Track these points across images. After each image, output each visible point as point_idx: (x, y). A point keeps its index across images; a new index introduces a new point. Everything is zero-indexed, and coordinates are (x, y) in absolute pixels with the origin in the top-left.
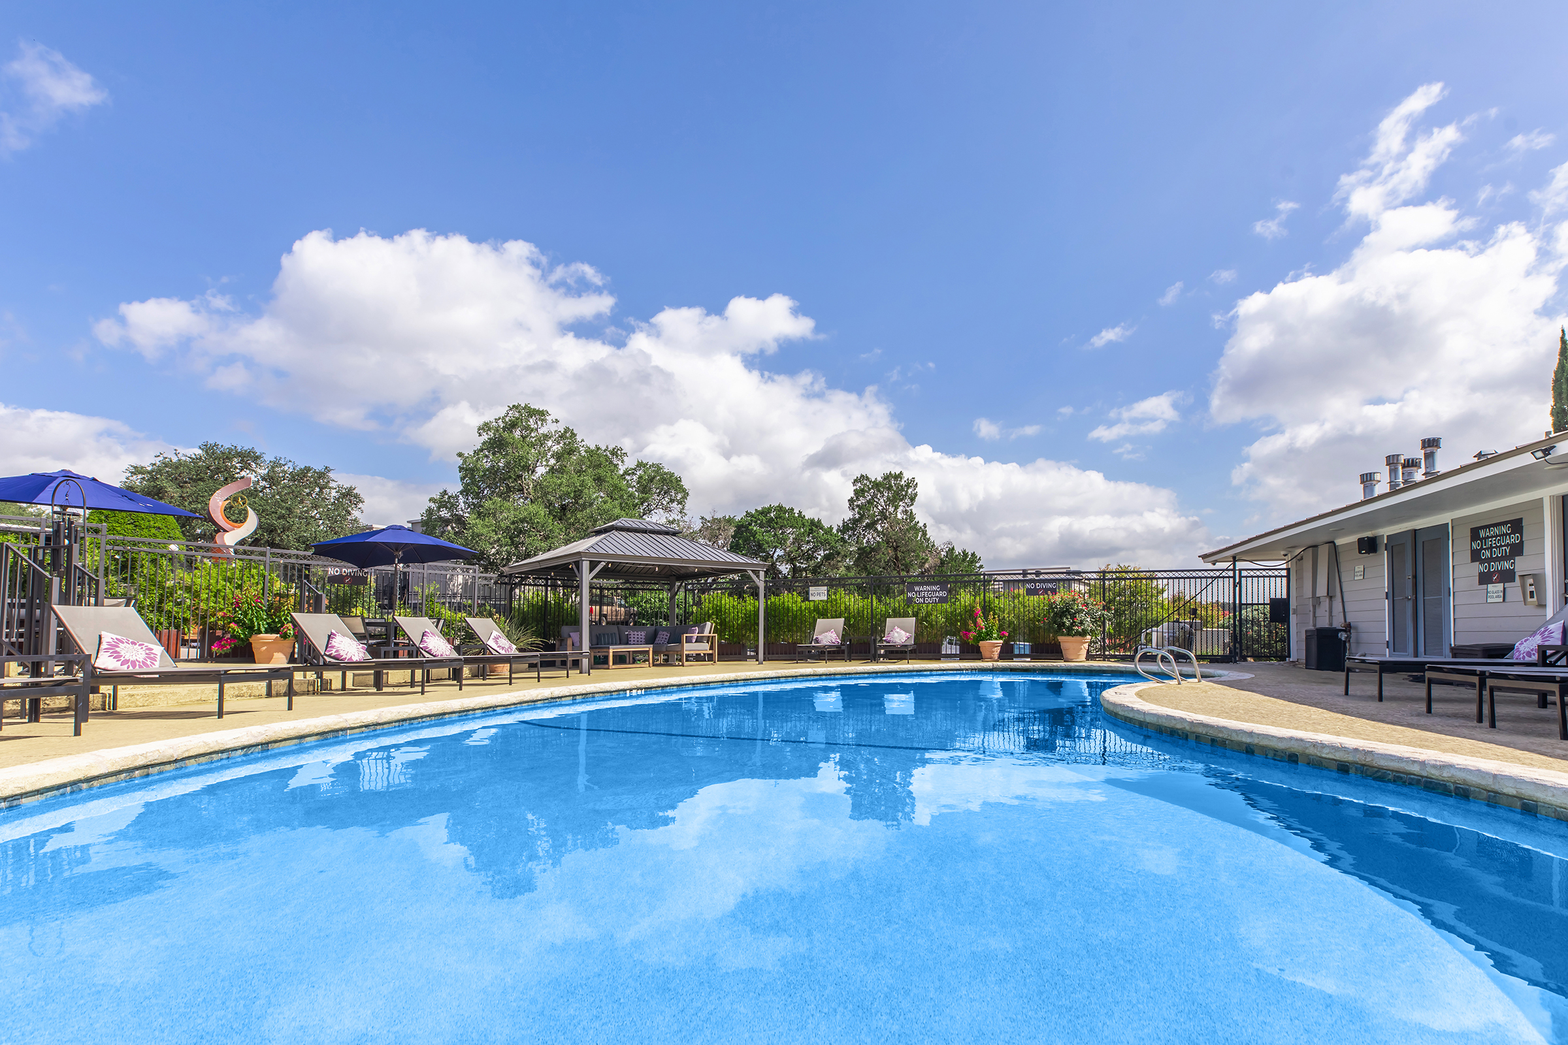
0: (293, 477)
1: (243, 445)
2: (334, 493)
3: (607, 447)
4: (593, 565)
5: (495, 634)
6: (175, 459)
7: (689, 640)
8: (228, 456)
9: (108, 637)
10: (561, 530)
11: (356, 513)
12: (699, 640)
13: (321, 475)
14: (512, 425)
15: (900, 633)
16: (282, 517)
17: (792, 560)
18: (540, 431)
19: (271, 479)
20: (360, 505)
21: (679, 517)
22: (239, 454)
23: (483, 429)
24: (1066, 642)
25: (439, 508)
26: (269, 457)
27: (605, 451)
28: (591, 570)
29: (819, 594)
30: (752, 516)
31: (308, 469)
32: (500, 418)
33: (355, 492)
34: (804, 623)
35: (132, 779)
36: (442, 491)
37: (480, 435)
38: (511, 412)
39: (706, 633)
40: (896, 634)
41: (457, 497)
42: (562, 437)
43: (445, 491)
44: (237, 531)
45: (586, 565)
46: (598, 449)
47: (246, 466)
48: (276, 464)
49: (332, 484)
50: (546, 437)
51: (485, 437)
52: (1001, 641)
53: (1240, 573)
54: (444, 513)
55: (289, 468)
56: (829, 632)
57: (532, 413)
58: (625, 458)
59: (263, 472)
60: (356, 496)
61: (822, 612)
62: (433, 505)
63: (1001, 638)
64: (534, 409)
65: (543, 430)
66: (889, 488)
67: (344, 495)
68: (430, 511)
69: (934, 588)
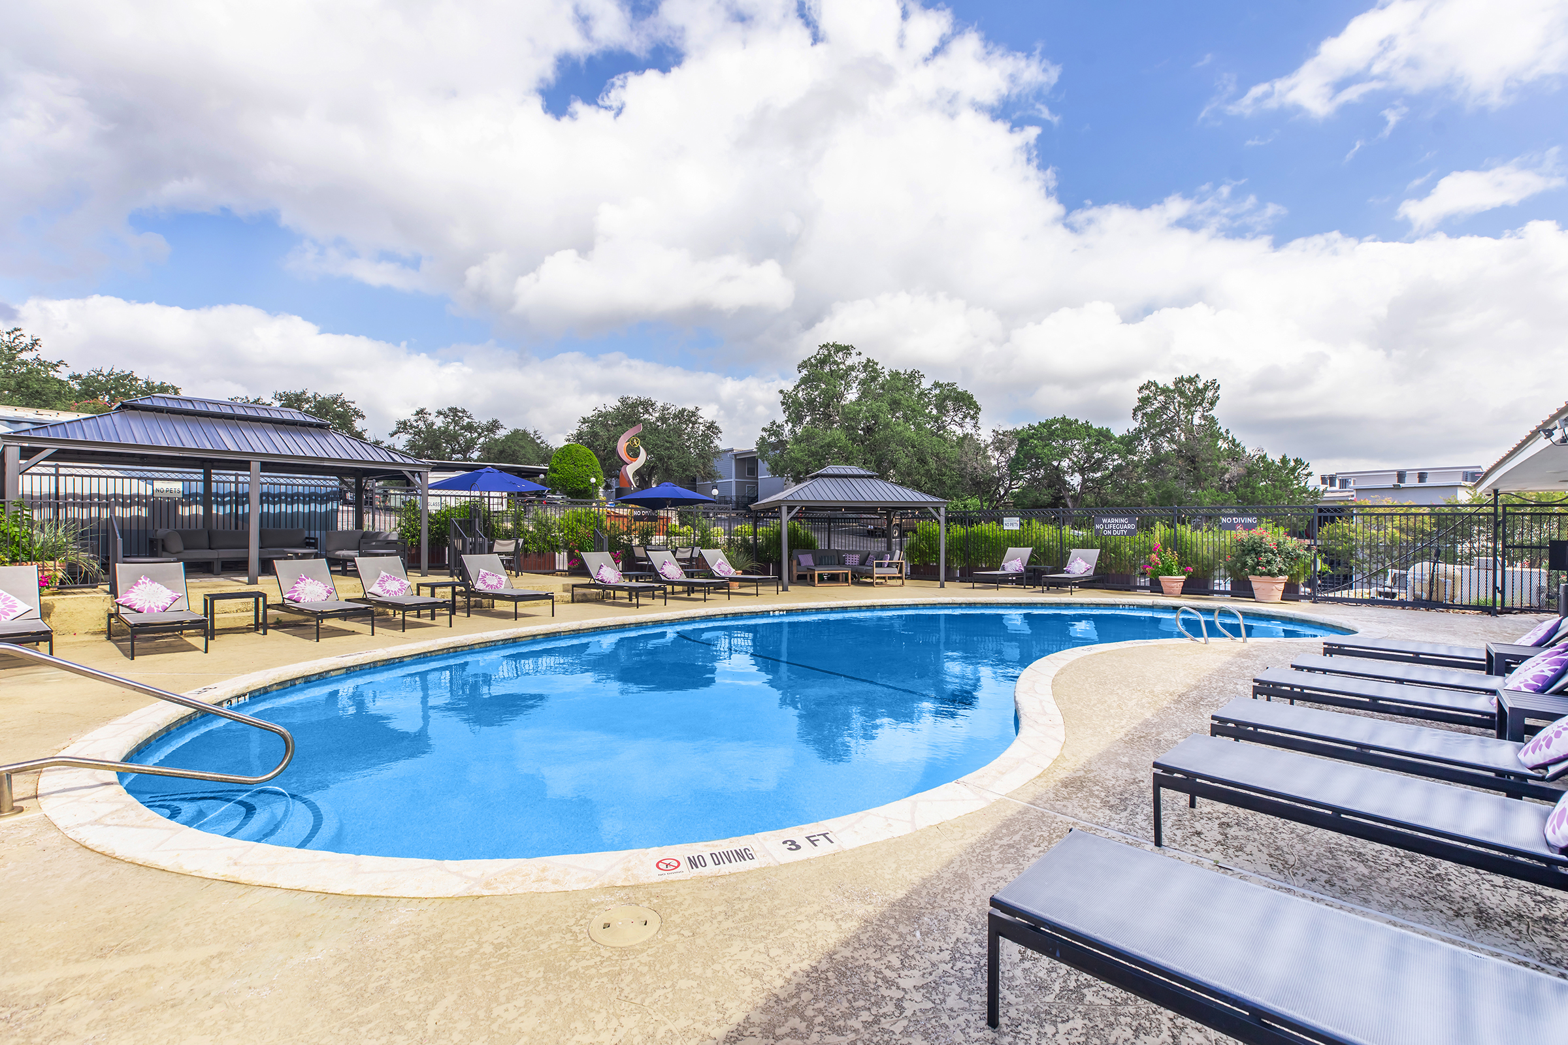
0: (675, 416)
1: (643, 396)
2: (701, 428)
4: (790, 509)
5: (720, 560)
6: (604, 410)
7: (880, 565)
8: (634, 406)
9: (483, 571)
11: (717, 442)
12: (889, 566)
13: (693, 414)
14: (823, 362)
15: (1081, 563)
16: (667, 449)
17: (1082, 471)
18: (847, 363)
19: (663, 419)
20: (719, 435)
22: (641, 403)
23: (801, 367)
24: (1257, 582)
25: (769, 435)
26: (659, 404)
27: (904, 374)
28: (789, 513)
29: (1012, 524)
30: (1034, 429)
31: (684, 410)
32: (812, 357)
33: (715, 424)
34: (996, 550)
35: (449, 653)
37: (798, 373)
38: (821, 351)
39: (895, 560)
40: (1076, 565)
42: (865, 367)
44: (634, 463)
45: (784, 510)
47: (647, 411)
48: (664, 409)
49: (700, 420)
50: (852, 368)
51: (802, 374)
52: (1184, 577)
53: (1504, 509)
55: (672, 410)
56: (1015, 560)
57: (838, 348)
58: (922, 380)
59: (657, 415)
60: (717, 428)
61: (1016, 541)
62: (764, 434)
63: (1184, 574)
64: (841, 346)
65: (849, 362)
66: (1182, 394)
67: (709, 428)
68: (762, 438)
69: (1122, 521)
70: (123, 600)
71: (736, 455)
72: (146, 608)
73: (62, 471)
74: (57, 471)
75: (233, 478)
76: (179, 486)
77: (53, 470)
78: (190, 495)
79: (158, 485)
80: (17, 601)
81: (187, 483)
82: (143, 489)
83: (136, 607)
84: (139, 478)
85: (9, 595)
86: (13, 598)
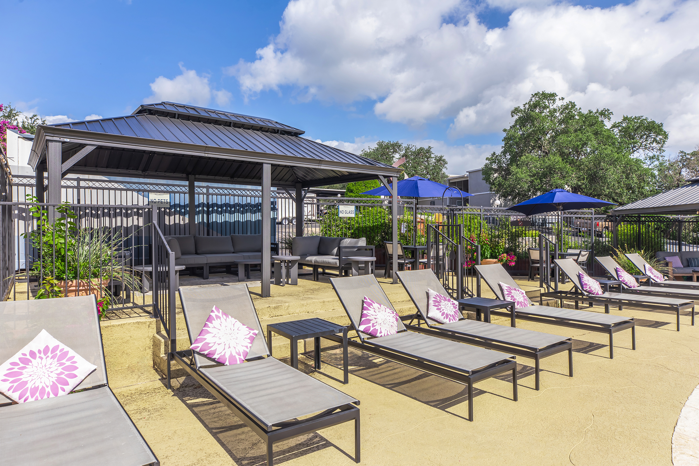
0: (415, 154)
1: (393, 140)
2: (433, 160)
3: (598, 110)
10: (573, 171)
11: (444, 170)
13: (427, 151)
14: (534, 106)
18: (551, 107)
19: (406, 156)
20: (446, 165)
21: (658, 153)
23: (514, 112)
25: (491, 163)
27: (596, 113)
31: (423, 149)
32: (526, 104)
33: (443, 158)
36: (492, 153)
37: (513, 116)
38: (534, 98)
41: (501, 156)
42: (566, 108)
43: (494, 153)
46: (590, 112)
47: (395, 151)
48: (407, 149)
49: (432, 155)
50: (555, 110)
51: (516, 117)
54: (495, 166)
55: (414, 149)
57: (547, 96)
58: (611, 116)
60: (444, 161)
64: (548, 94)
65: (554, 106)
67: (437, 161)
68: (486, 165)
70: (200, 345)
71: (449, 180)
72: (227, 356)
73: (82, 184)
74: (78, 183)
75: (205, 190)
76: (166, 197)
77: (75, 183)
78: (175, 206)
79: (153, 197)
80: (78, 358)
81: (173, 195)
82: (141, 201)
83: (216, 356)
84: (138, 191)
85: (67, 349)
86: (72, 353)
